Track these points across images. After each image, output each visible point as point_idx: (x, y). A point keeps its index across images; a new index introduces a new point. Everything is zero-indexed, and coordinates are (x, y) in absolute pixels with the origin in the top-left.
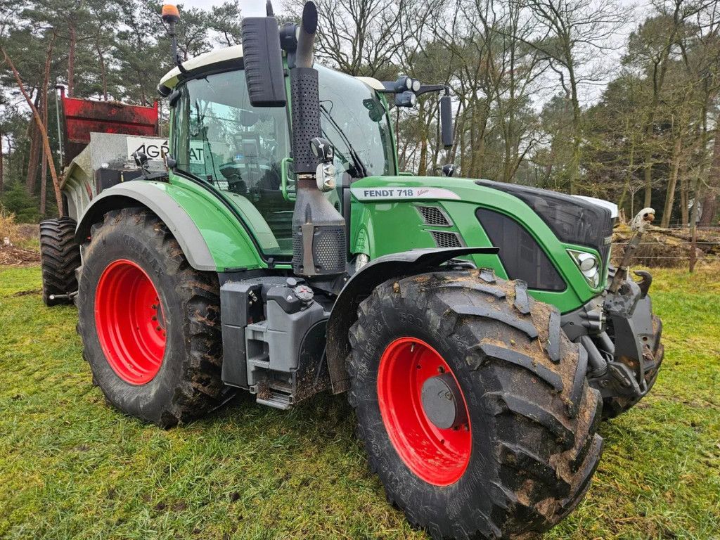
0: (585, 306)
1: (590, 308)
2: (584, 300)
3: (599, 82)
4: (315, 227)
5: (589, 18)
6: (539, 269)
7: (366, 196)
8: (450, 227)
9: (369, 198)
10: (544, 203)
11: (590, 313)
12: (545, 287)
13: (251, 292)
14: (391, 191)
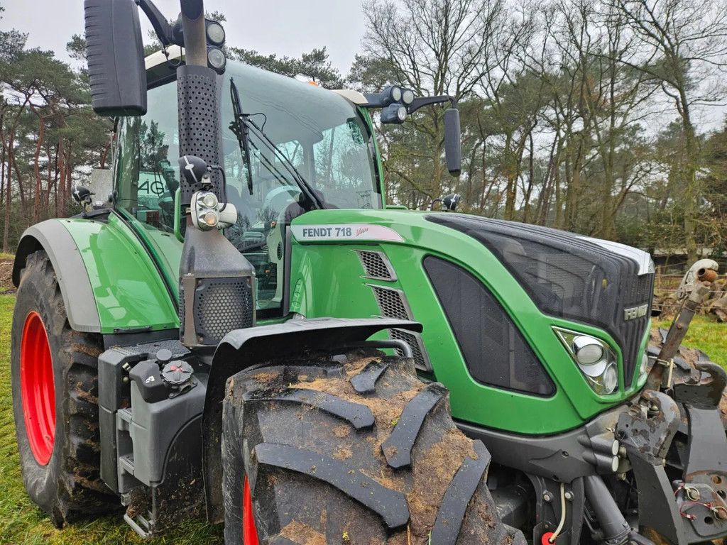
0: (588, 425)
1: (597, 431)
2: (585, 416)
3: (717, 103)
4: (199, 279)
5: (703, 32)
6: (512, 355)
7: (304, 236)
8: (393, 281)
9: (307, 238)
10: (519, 248)
11: (596, 439)
12: (522, 386)
13: (127, 364)
14: (329, 229)
